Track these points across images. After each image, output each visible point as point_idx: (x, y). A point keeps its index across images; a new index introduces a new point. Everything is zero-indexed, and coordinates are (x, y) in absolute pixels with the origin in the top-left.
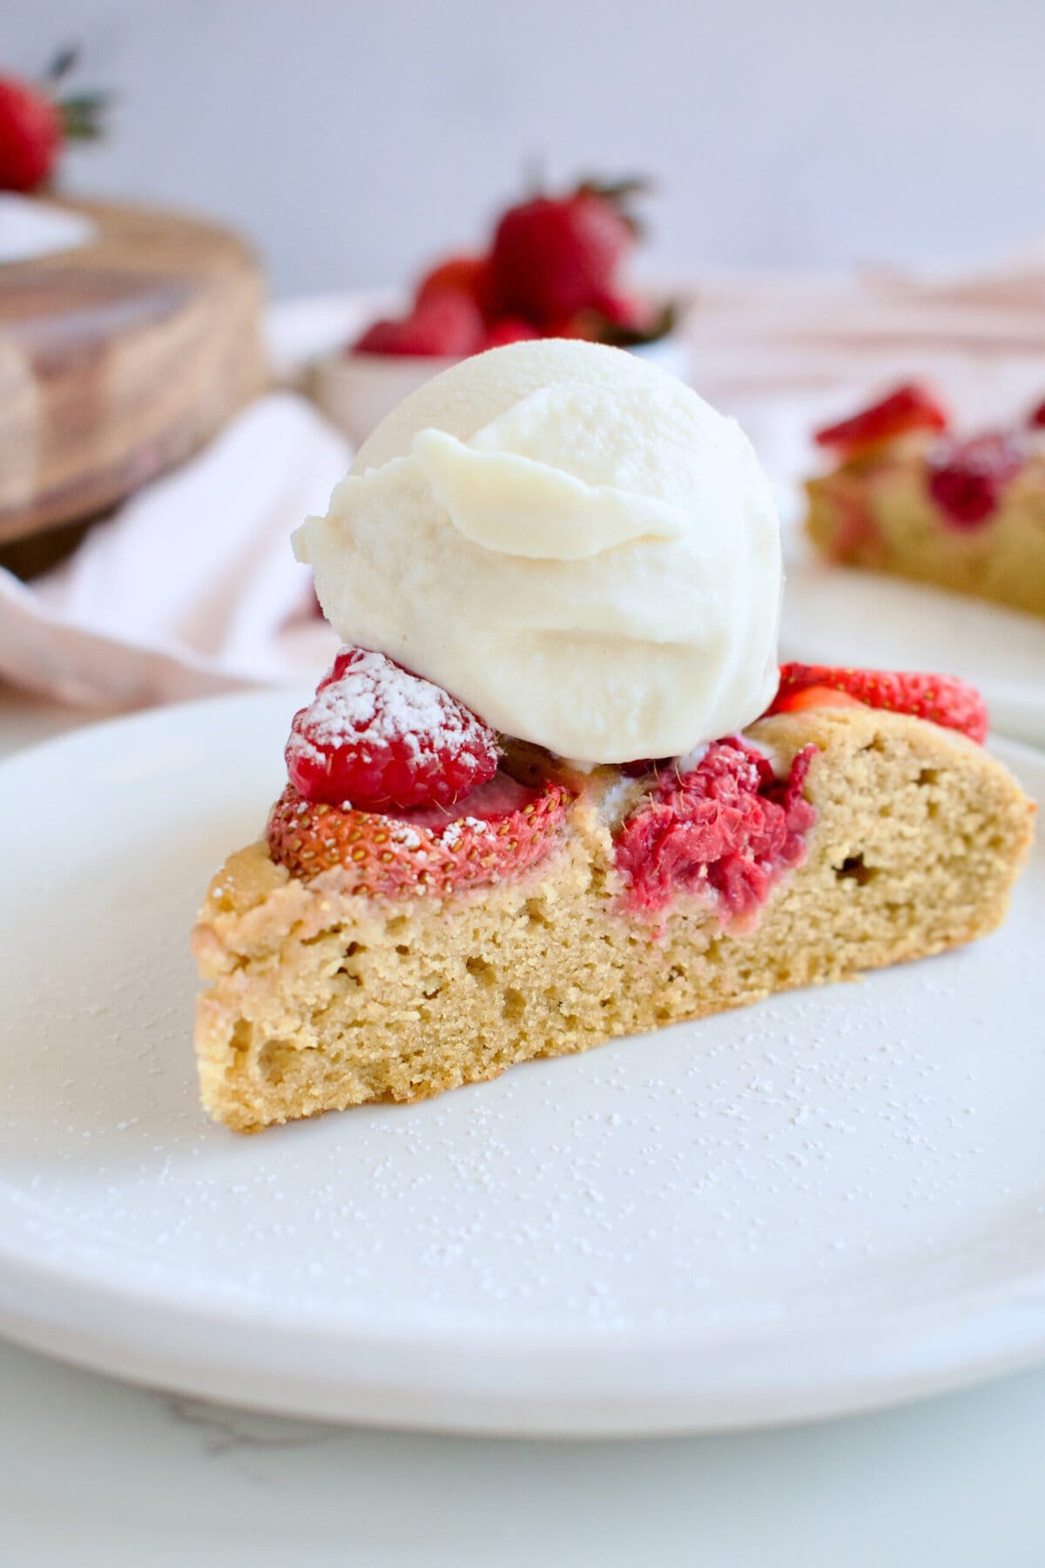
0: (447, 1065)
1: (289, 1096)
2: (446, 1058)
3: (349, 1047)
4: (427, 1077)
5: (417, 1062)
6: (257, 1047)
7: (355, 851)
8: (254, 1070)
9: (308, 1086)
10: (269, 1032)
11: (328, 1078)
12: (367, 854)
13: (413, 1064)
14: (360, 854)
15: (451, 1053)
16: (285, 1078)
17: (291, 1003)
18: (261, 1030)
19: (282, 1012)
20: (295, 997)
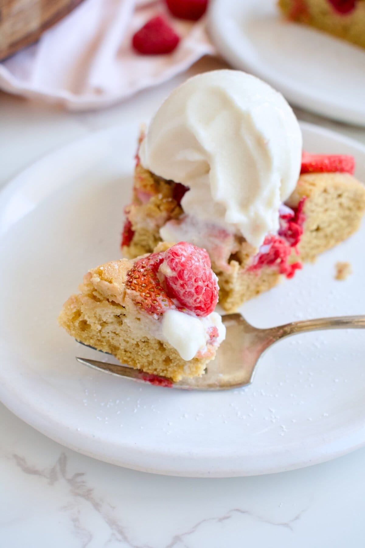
0: (137, 361)
1: (84, 336)
2: (138, 360)
3: (109, 337)
4: (129, 360)
5: (128, 354)
6: (81, 319)
7: (148, 293)
8: (77, 324)
9: (91, 338)
10: (86, 318)
11: (99, 340)
12: (150, 296)
13: (127, 354)
14: (148, 295)
15: (140, 359)
16: (85, 331)
17: (97, 316)
18: (84, 316)
19: (93, 316)
20: (100, 315)
